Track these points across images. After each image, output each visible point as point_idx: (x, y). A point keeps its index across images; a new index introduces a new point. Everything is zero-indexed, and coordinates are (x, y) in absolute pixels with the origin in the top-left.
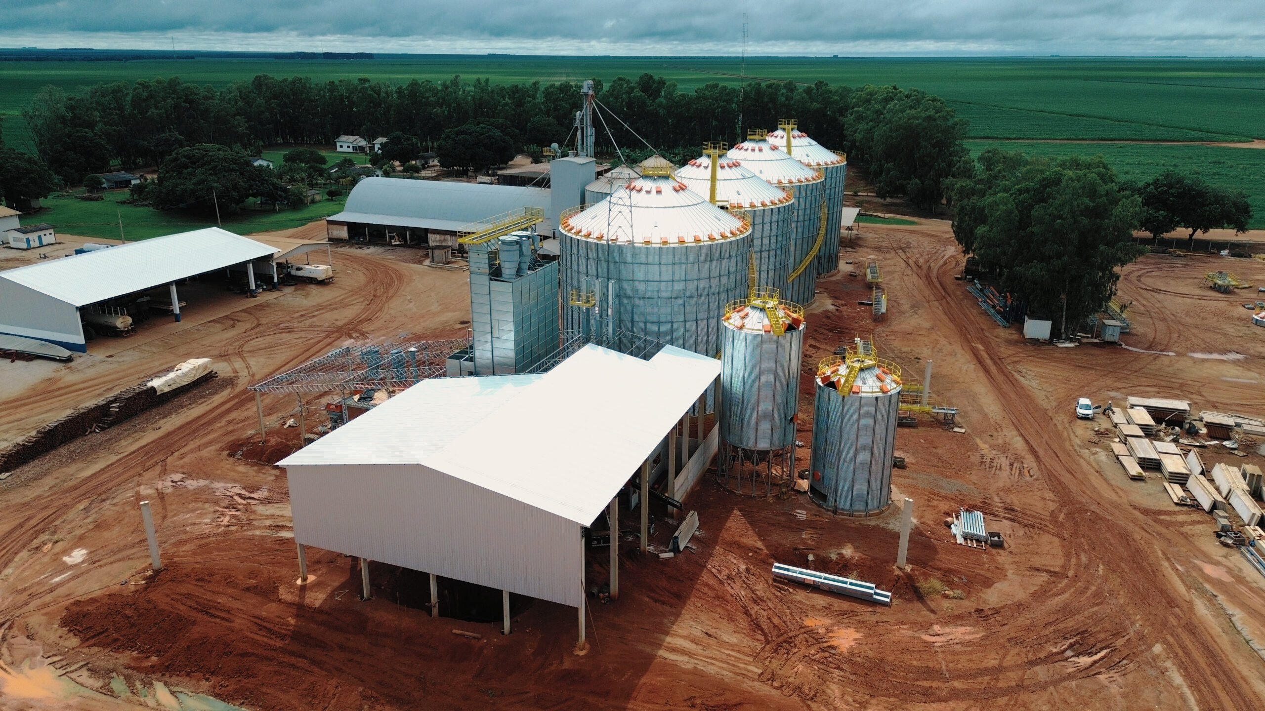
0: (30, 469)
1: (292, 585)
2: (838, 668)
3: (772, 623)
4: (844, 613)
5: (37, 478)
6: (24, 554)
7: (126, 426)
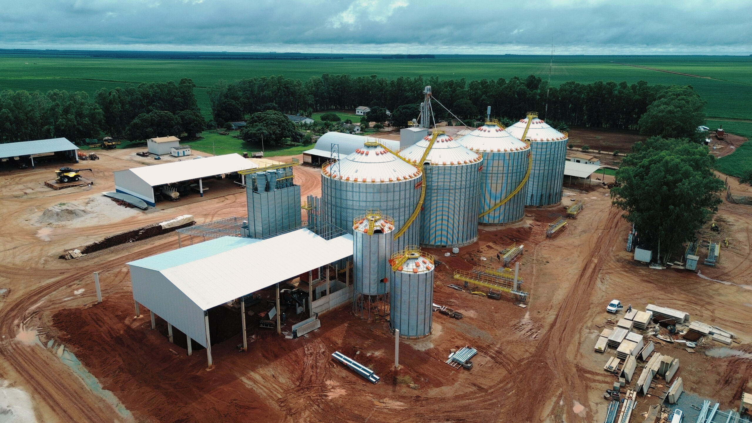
0: (94, 254)
1: (132, 317)
2: (318, 406)
3: (311, 378)
4: (350, 382)
5: (95, 257)
6: (64, 287)
7: (143, 241)
